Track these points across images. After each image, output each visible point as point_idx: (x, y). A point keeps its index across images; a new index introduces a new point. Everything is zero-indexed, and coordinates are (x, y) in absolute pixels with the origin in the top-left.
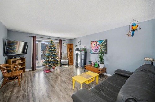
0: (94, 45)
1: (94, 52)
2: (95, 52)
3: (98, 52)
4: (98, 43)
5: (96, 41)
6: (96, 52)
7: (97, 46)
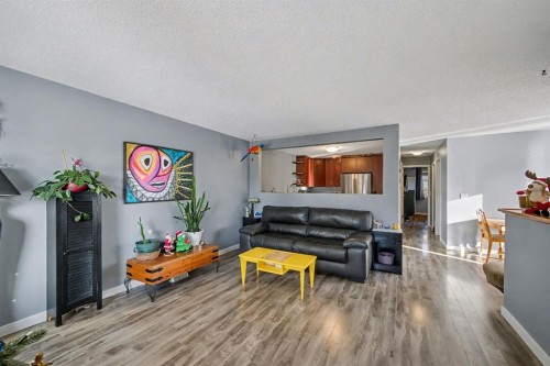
0: (147, 161)
1: (148, 194)
2: (154, 195)
3: (165, 192)
4: (164, 157)
5: (156, 148)
6: (158, 196)
7: (163, 167)
